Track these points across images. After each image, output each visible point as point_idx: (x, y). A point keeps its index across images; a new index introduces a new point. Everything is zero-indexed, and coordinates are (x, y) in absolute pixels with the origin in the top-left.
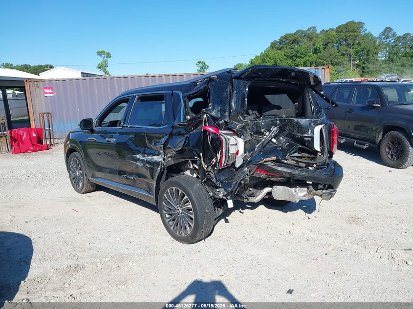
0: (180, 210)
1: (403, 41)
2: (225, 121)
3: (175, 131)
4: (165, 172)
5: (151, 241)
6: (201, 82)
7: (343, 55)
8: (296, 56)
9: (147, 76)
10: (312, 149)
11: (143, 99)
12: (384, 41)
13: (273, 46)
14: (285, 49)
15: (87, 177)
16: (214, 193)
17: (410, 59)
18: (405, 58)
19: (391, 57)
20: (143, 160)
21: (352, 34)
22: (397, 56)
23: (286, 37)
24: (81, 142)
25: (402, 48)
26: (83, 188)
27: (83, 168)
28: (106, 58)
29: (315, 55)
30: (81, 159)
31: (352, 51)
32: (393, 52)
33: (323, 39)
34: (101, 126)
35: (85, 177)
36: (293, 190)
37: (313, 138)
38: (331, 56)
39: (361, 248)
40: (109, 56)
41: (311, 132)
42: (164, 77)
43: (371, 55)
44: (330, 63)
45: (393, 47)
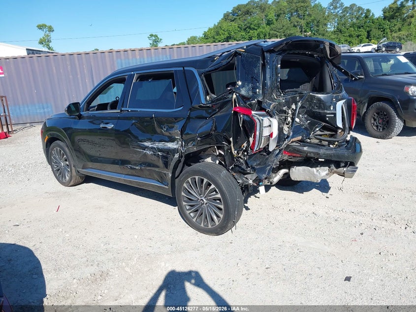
0: (204, 200)
1: (350, 11)
2: (258, 101)
3: (194, 114)
4: (183, 160)
5: (173, 236)
6: (219, 56)
7: (295, 26)
8: (250, 28)
9: (110, 52)
10: (334, 127)
11: (143, 78)
12: (332, 11)
13: (226, 17)
14: (239, 21)
15: (75, 168)
16: (243, 180)
17: (356, 29)
18: (352, 29)
19: (340, 28)
20: (152, 148)
21: (302, 4)
22: (345, 27)
23: (238, 8)
24: (65, 129)
25: (350, 18)
26: (71, 181)
27: (70, 158)
28: (48, 32)
29: (268, 26)
30: (66, 149)
31: (303, 22)
32: (342, 23)
33: (275, 10)
34: (89, 110)
35: (73, 168)
36: (314, 169)
37: (335, 114)
38: (284, 28)
39: (391, 225)
40: (51, 29)
41: (334, 108)
42: (130, 52)
43: (321, 26)
44: (283, 34)
45: (341, 17)
